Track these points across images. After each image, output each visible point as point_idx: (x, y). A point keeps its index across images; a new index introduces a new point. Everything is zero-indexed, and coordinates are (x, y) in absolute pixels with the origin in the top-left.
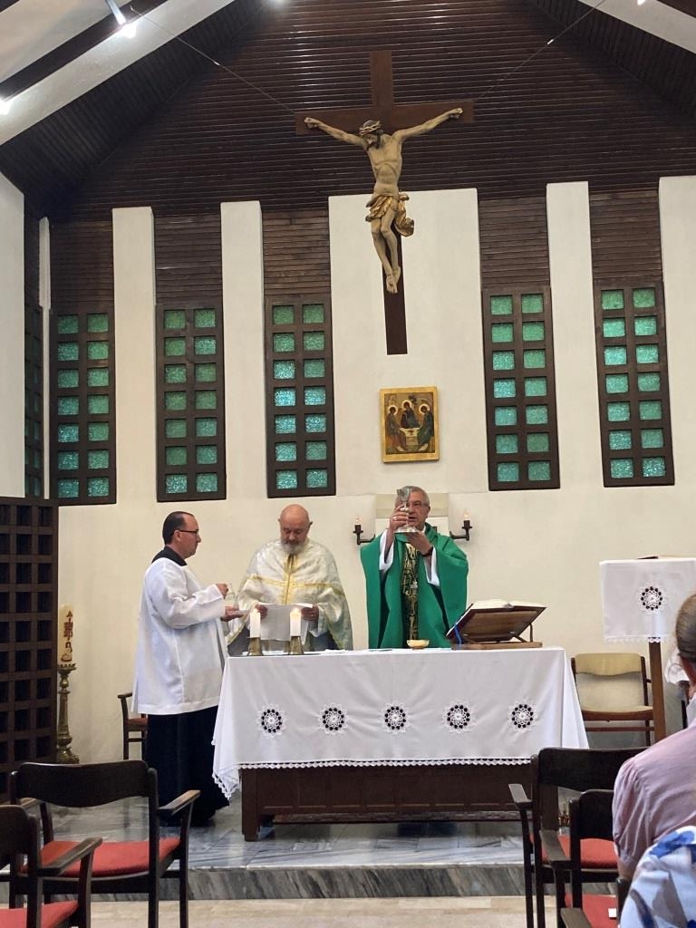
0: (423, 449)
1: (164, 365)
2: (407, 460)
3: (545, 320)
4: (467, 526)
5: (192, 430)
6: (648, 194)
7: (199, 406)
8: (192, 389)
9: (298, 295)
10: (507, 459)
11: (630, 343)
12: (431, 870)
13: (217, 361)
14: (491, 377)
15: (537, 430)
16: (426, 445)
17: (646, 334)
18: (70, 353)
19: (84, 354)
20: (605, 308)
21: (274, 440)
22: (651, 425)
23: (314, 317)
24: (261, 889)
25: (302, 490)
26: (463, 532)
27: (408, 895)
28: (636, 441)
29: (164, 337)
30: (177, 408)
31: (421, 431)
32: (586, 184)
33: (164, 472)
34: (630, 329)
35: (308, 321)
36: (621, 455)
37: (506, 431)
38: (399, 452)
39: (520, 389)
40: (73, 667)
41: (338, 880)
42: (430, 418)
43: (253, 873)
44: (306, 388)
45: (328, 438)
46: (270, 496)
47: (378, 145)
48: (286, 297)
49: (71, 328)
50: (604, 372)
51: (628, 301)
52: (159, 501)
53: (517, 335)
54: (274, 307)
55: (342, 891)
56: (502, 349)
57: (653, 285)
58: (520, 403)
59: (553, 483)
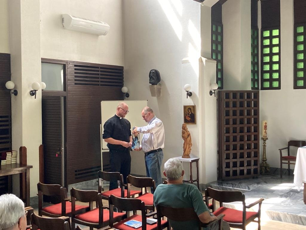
1: (296, 44)
18: (267, 42)
19: (271, 42)
24: (302, 222)
29: (296, 35)
30: (300, 58)
33: (296, 79)
40: (267, 139)
43: (300, 217)
49: (267, 34)
52: (294, 89)
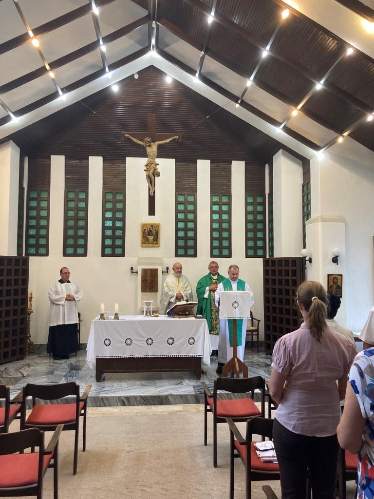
0: (154, 243)
1: (67, 210)
3: (195, 203)
4: (168, 268)
5: (76, 233)
6: (228, 166)
7: (79, 225)
8: (76, 219)
9: (114, 189)
10: (181, 247)
11: (220, 212)
12: (163, 396)
13: (86, 209)
14: (177, 221)
15: (191, 238)
16: (156, 242)
17: (225, 210)
18: (34, 204)
19: (38, 204)
20: (213, 201)
21: (104, 237)
22: (225, 239)
23: (119, 197)
24: (104, 404)
25: (113, 255)
26: (166, 270)
27: (154, 404)
28: (221, 243)
29: (67, 200)
30: (71, 225)
31: (154, 237)
32: (209, 161)
33: (65, 246)
34: (220, 208)
35: (117, 198)
36: (216, 248)
37: (181, 238)
38: (147, 244)
39: (186, 225)
40: (32, 312)
41: (131, 400)
42: (157, 233)
43: (102, 398)
44: (116, 220)
45: (123, 238)
46: (102, 256)
47: (150, 146)
48: (111, 190)
49: (34, 195)
50: (212, 221)
51: (220, 199)
52: (64, 256)
53: (186, 208)
54: (106, 193)
55: (132, 404)
56: (181, 212)
57: (228, 195)
58: (186, 229)
59: (195, 255)
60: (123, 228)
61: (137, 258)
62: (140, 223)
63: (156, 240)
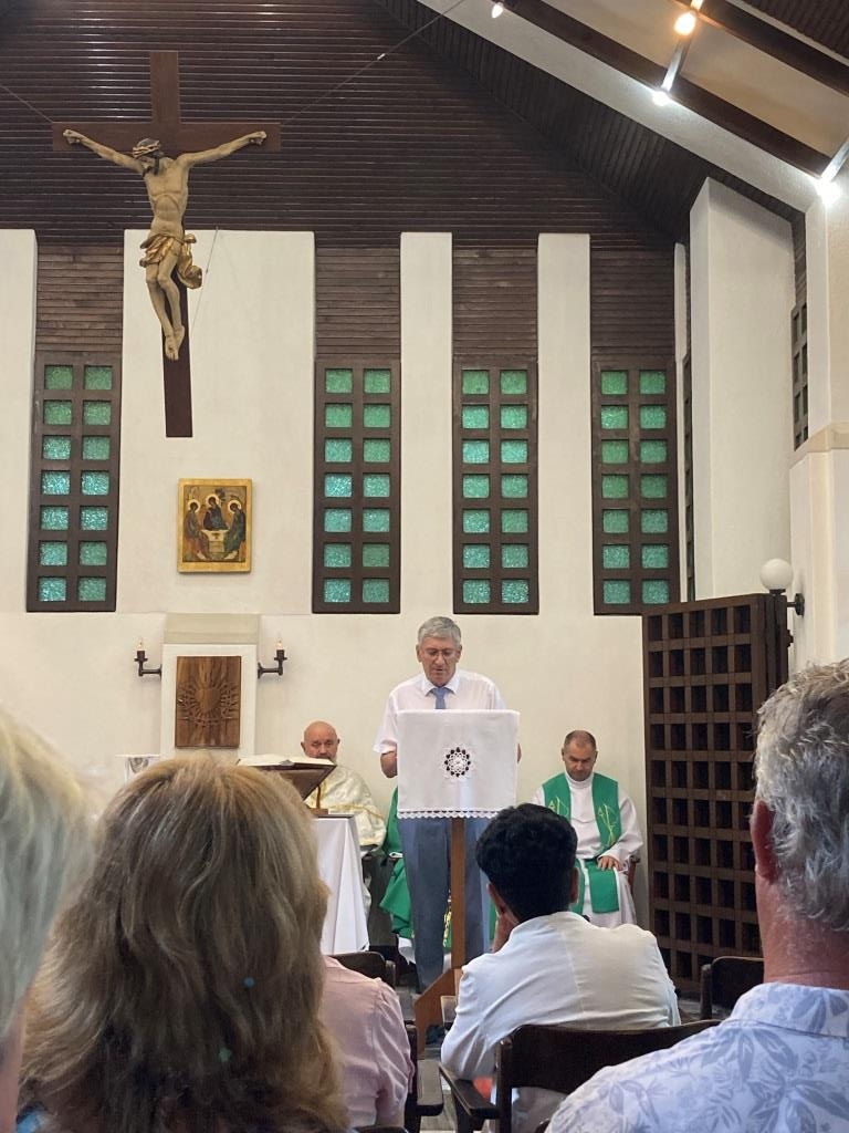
0: (230, 557)
2: (210, 570)
3: (391, 402)
4: (280, 656)
6: (524, 254)
9: (80, 353)
10: (338, 575)
11: (495, 437)
14: (322, 470)
15: (376, 539)
16: (235, 553)
17: (513, 426)
20: (465, 391)
21: (38, 537)
22: (514, 540)
23: (98, 382)
25: (72, 604)
26: (276, 664)
28: (496, 558)
31: (229, 535)
32: (449, 235)
34: (495, 419)
35: (91, 387)
36: (477, 575)
37: (338, 539)
38: (200, 561)
39: (357, 487)
42: (241, 519)
44: (84, 472)
45: (109, 538)
46: (29, 610)
47: (156, 170)
48: (64, 355)
50: (461, 471)
51: (495, 384)
53: (357, 420)
54: (47, 366)
56: (337, 435)
57: (525, 367)
58: (358, 504)
59: (392, 607)
60: (110, 503)
61: (161, 618)
62: (176, 481)
63: (236, 548)
